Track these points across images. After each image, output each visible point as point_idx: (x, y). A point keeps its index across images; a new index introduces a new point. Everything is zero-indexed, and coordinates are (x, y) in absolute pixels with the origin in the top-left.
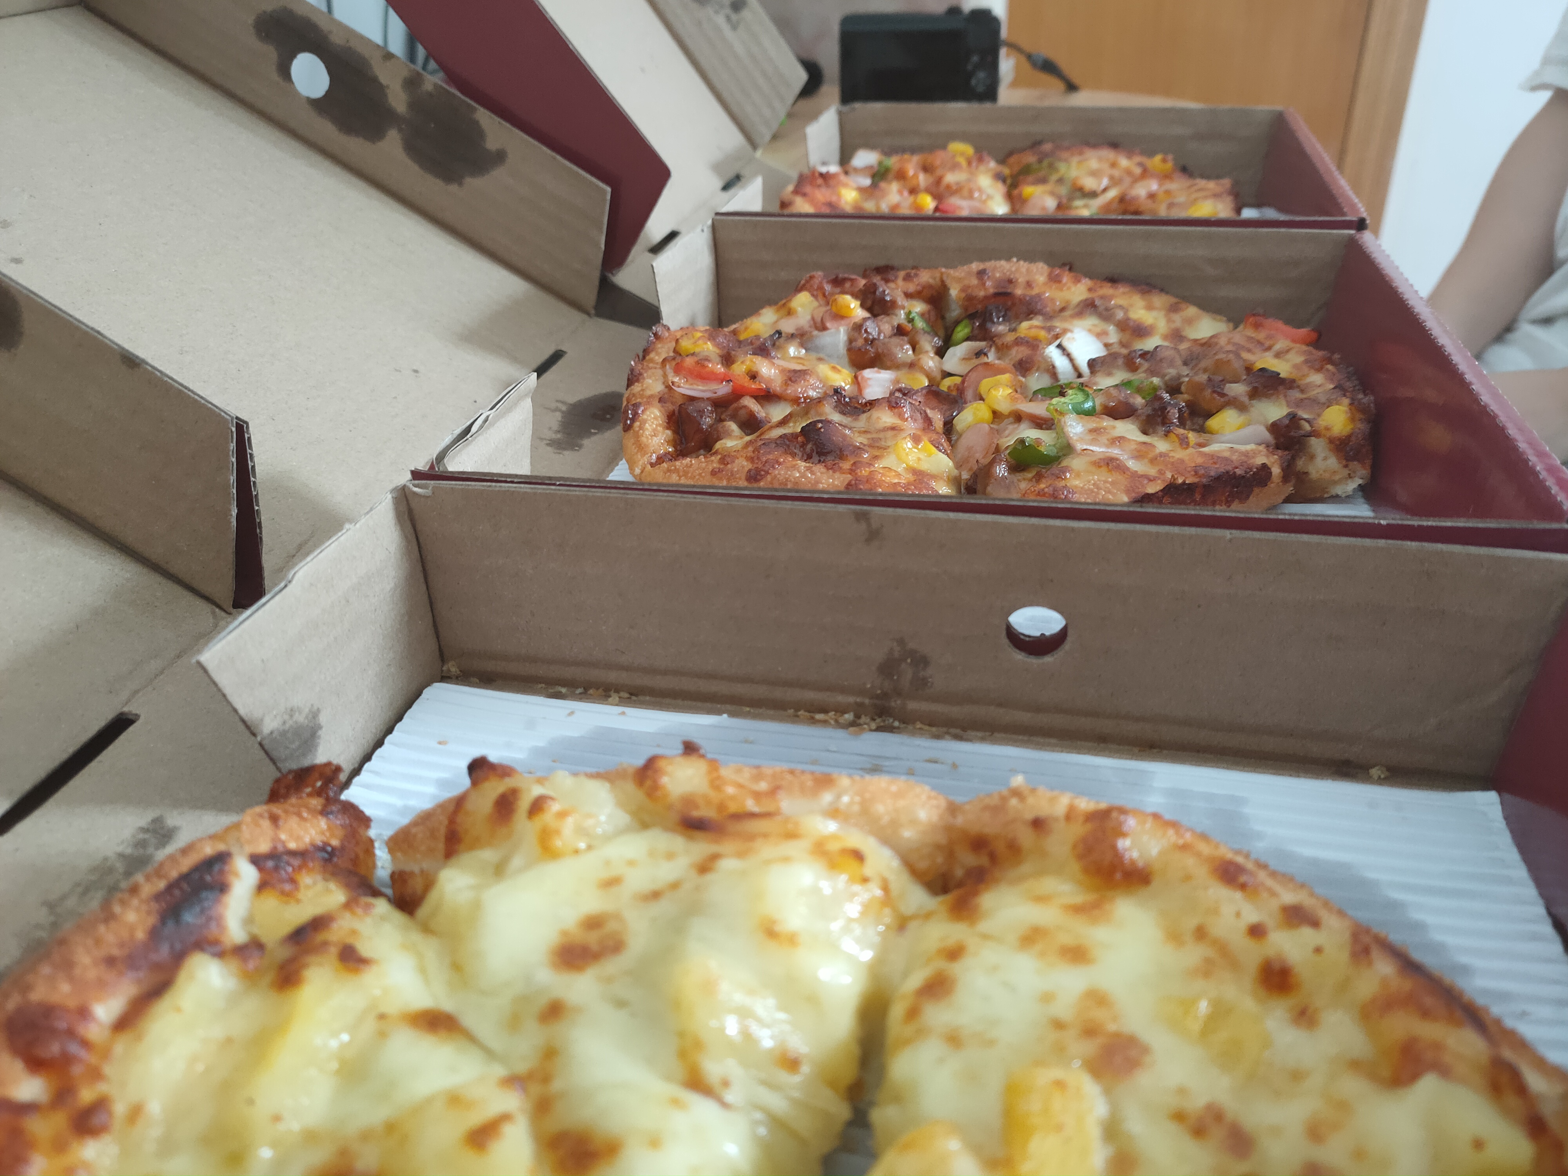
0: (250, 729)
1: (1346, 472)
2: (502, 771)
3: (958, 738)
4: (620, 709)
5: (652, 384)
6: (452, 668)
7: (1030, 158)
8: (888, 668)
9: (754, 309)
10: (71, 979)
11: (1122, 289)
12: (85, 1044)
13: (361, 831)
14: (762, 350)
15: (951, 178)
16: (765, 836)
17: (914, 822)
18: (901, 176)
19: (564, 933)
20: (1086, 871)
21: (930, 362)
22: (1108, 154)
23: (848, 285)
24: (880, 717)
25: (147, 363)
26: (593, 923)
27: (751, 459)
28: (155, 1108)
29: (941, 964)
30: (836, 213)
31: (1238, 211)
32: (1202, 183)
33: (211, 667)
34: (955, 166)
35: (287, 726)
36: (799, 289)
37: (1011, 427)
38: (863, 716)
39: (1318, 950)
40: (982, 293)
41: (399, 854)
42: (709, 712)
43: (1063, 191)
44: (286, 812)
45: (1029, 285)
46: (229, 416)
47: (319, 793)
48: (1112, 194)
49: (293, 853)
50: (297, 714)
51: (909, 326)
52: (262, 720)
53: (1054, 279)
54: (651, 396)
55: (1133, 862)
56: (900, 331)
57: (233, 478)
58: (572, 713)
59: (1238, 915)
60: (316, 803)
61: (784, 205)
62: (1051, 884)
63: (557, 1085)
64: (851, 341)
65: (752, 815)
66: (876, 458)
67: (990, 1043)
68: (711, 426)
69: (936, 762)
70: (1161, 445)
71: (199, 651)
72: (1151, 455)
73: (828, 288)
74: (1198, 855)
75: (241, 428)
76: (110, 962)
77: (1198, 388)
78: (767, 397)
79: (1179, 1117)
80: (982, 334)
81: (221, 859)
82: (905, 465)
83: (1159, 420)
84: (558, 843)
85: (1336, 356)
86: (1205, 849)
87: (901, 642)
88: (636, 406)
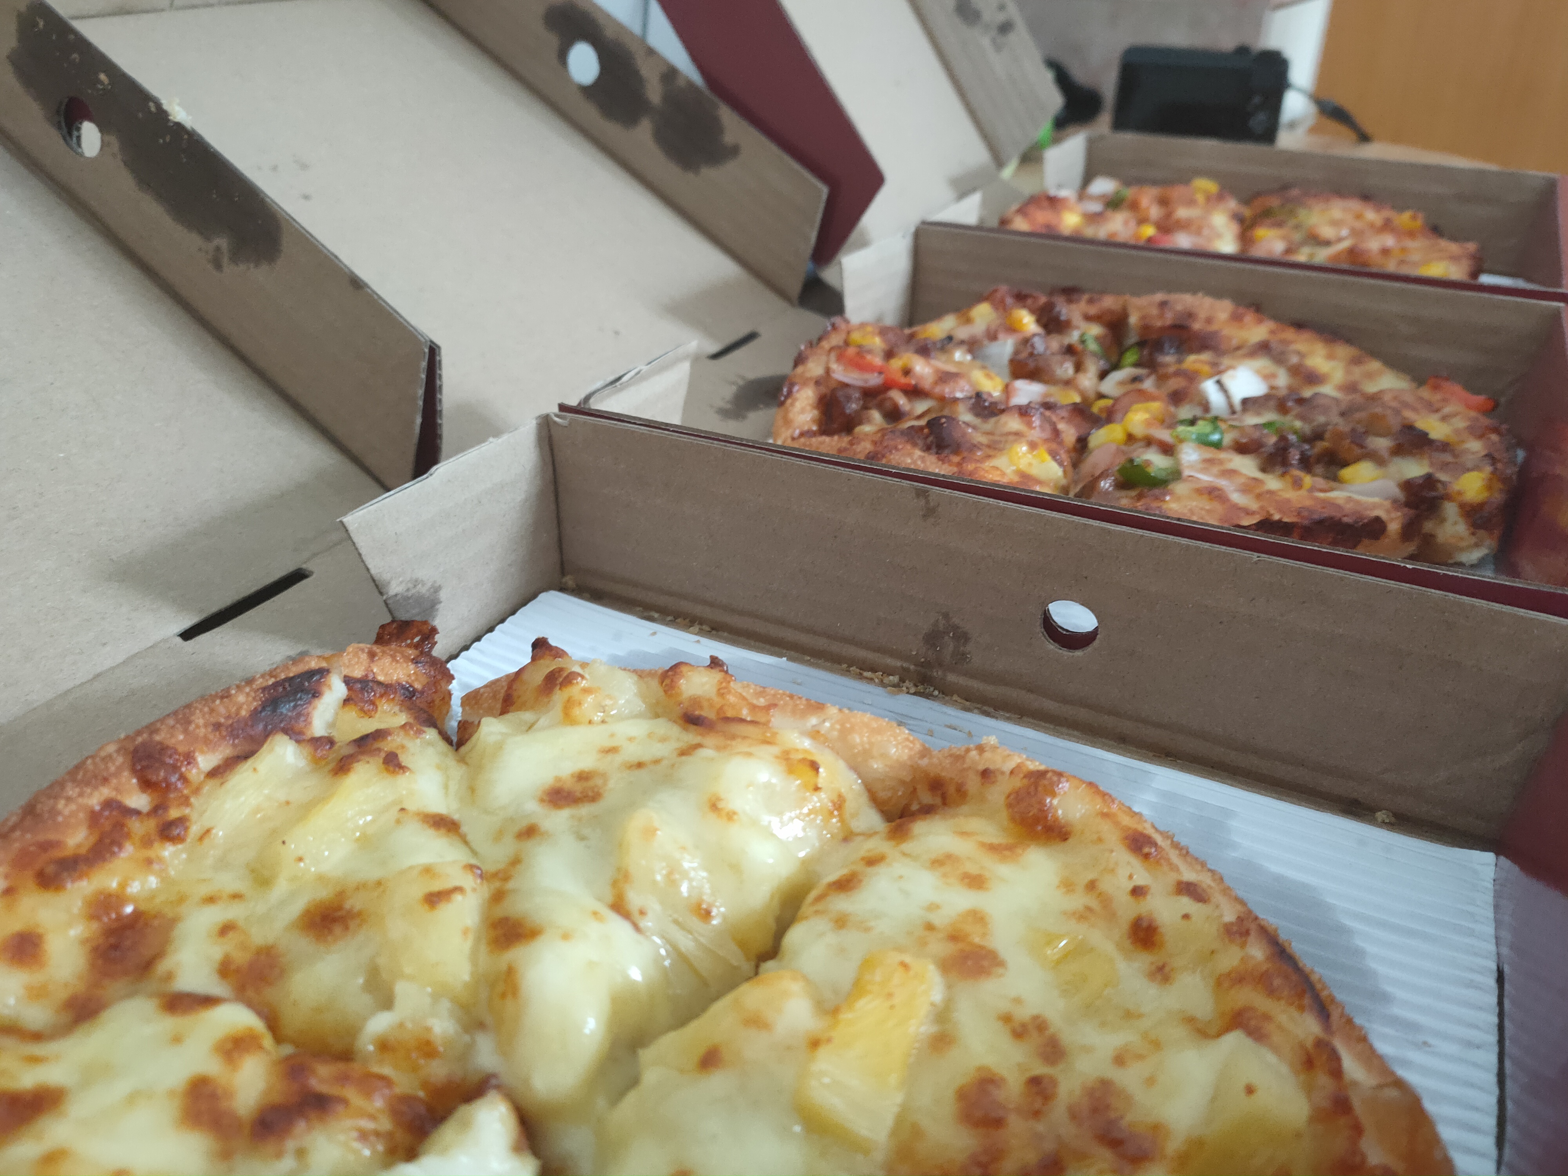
0: (378, 587)
1: (1473, 540)
2: (558, 653)
3: (987, 714)
4: (697, 638)
5: (814, 368)
6: (569, 580)
7: (1274, 202)
8: (933, 638)
9: (937, 314)
10: (186, 731)
11: (1306, 335)
12: (183, 778)
13: (443, 684)
14: (924, 351)
15: (1182, 213)
16: (744, 738)
17: (884, 756)
18: (1134, 206)
19: (558, 779)
20: (1013, 819)
21: (1088, 380)
22: (1355, 205)
23: (1029, 301)
24: (923, 684)
25: (369, 287)
26: (582, 777)
27: (875, 443)
28: (220, 833)
29: (860, 867)
30: (1051, 235)
31: (1475, 275)
32: (1444, 243)
33: (351, 528)
34: (1191, 202)
35: (410, 594)
36: (981, 298)
37: (1141, 450)
38: (907, 682)
39: (1186, 917)
40: (1159, 324)
41: (467, 708)
42: (772, 654)
43: (1297, 237)
44: (384, 652)
45: (1209, 320)
46: (425, 339)
47: (416, 646)
48: (1345, 244)
49: (379, 683)
50: (420, 585)
51: (1080, 347)
52: (389, 583)
53: (1236, 318)
54: (811, 379)
55: (1056, 819)
56: (1069, 350)
57: (421, 392)
58: (654, 634)
59: (1131, 877)
60: (412, 653)
61: (1004, 222)
62: (975, 824)
63: (510, 885)
64: (1016, 352)
65: (742, 721)
66: (989, 457)
67: (867, 930)
68: (856, 412)
69: (955, 729)
70: (1273, 483)
71: (345, 514)
72: (1258, 491)
73: (1009, 301)
74: (1117, 824)
75: (433, 351)
76: (217, 726)
77: (1339, 436)
78: (915, 392)
79: (1006, 1019)
80: (1150, 364)
81: (323, 673)
82: (1014, 468)
83: (1280, 459)
84: (576, 712)
85: (1504, 427)
86: (1126, 821)
87: (946, 616)
88: (792, 385)
